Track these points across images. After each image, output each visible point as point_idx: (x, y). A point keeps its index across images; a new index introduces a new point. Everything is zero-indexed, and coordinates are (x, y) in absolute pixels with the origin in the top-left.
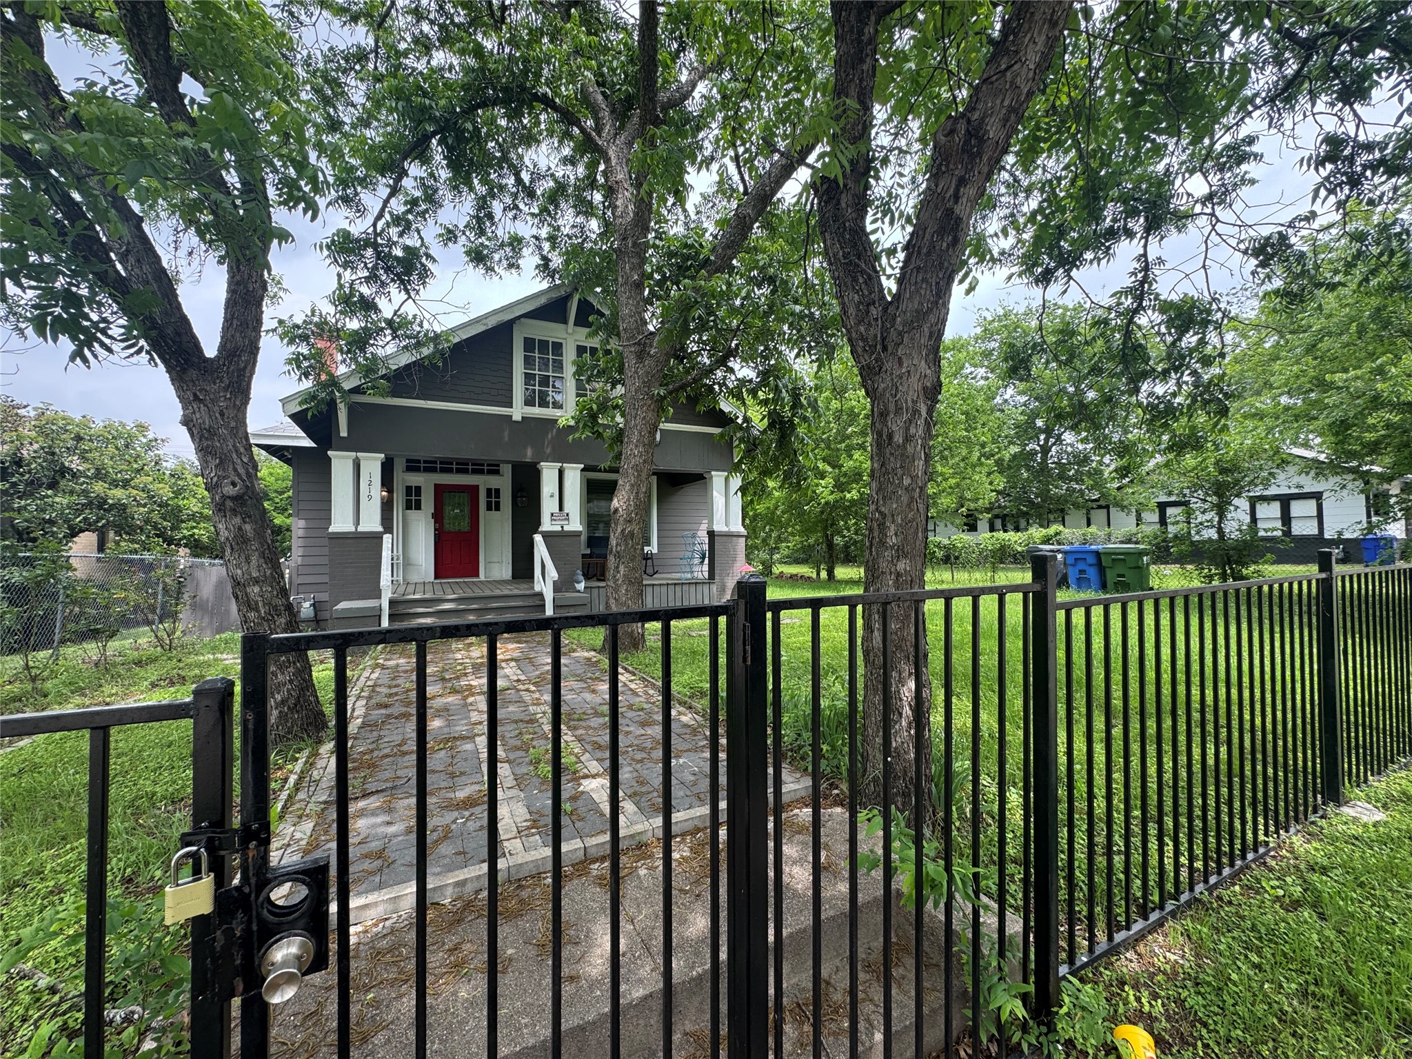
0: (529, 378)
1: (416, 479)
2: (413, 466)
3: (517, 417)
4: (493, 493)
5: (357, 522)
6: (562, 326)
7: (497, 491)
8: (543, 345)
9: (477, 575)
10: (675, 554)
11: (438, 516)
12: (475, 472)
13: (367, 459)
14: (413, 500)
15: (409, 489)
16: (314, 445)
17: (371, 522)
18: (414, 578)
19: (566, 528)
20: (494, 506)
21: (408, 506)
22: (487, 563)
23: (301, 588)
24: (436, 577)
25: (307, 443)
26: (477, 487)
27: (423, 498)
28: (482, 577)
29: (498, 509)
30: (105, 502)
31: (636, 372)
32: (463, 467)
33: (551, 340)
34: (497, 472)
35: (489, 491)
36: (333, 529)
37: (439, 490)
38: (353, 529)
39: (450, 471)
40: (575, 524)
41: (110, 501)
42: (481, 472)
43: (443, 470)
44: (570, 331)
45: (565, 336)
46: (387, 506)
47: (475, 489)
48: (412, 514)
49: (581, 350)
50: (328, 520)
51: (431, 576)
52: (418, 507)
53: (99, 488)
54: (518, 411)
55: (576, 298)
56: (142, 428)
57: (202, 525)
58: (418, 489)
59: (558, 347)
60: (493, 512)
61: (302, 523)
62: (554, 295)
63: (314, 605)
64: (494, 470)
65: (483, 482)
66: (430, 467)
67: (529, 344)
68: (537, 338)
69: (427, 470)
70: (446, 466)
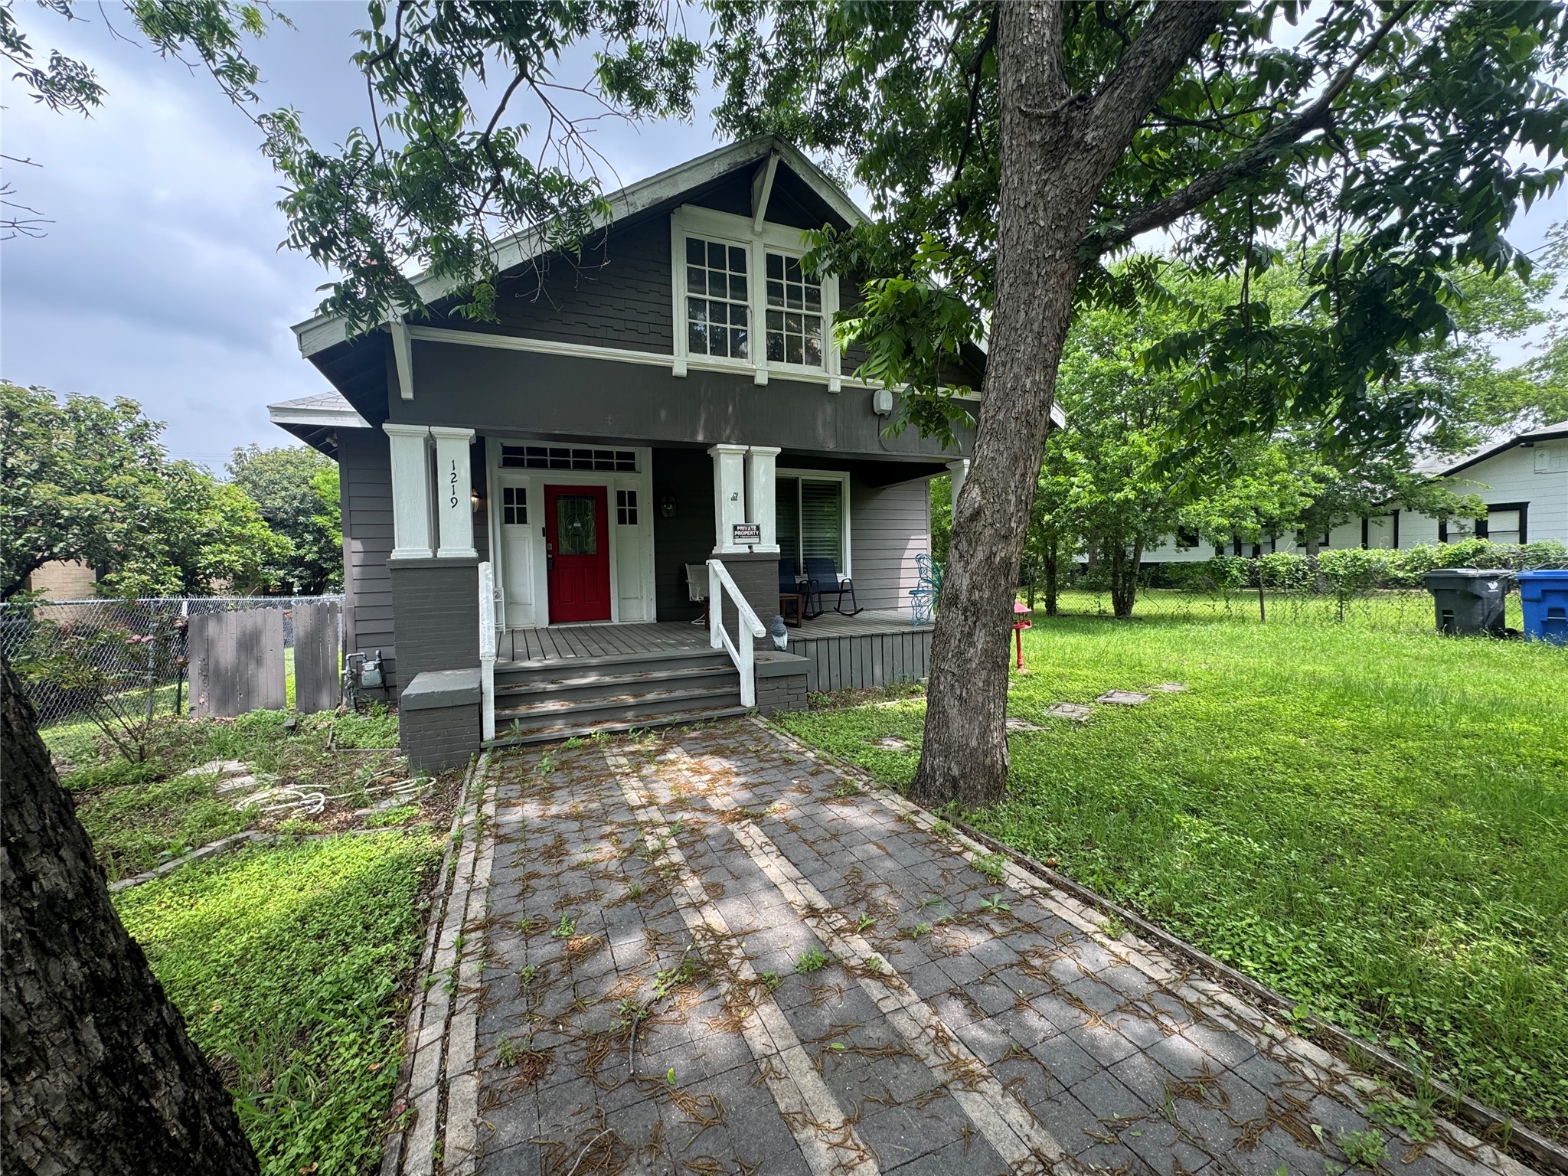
0: (695, 305)
1: (518, 478)
2: (513, 458)
3: (680, 369)
4: (627, 499)
5: (436, 543)
6: (744, 221)
7: (632, 495)
8: (717, 250)
9: (608, 617)
10: (875, 583)
11: (550, 533)
12: (601, 467)
13: (446, 437)
14: (515, 510)
15: (508, 493)
16: (368, 425)
17: (458, 544)
18: (521, 623)
19: (757, 549)
20: (628, 517)
21: (509, 518)
22: (622, 599)
23: (362, 641)
24: (551, 622)
25: (357, 422)
26: (605, 488)
27: (529, 506)
28: (615, 620)
29: (633, 521)
30: (58, 516)
31: (1041, 194)
32: (583, 462)
33: (728, 244)
34: (631, 468)
35: (621, 495)
36: (396, 555)
37: (552, 494)
38: (429, 554)
39: (565, 465)
40: (768, 545)
41: (66, 513)
42: (608, 467)
43: (556, 465)
44: (758, 228)
45: (749, 237)
46: (479, 517)
47: (600, 493)
48: (514, 529)
49: (773, 264)
50: (389, 542)
51: (544, 621)
52: (522, 520)
53: (44, 492)
54: (681, 361)
55: (773, 165)
56: (129, 408)
57: (234, 548)
58: (522, 493)
59: (739, 258)
60: (628, 527)
61: (357, 545)
62: (741, 158)
63: (380, 666)
64: (627, 464)
65: (613, 481)
66: (537, 459)
67: (695, 250)
68: (707, 240)
69: (533, 464)
70: (560, 461)
